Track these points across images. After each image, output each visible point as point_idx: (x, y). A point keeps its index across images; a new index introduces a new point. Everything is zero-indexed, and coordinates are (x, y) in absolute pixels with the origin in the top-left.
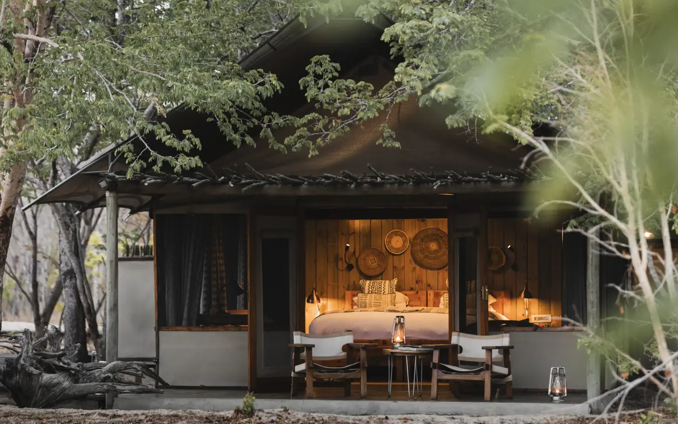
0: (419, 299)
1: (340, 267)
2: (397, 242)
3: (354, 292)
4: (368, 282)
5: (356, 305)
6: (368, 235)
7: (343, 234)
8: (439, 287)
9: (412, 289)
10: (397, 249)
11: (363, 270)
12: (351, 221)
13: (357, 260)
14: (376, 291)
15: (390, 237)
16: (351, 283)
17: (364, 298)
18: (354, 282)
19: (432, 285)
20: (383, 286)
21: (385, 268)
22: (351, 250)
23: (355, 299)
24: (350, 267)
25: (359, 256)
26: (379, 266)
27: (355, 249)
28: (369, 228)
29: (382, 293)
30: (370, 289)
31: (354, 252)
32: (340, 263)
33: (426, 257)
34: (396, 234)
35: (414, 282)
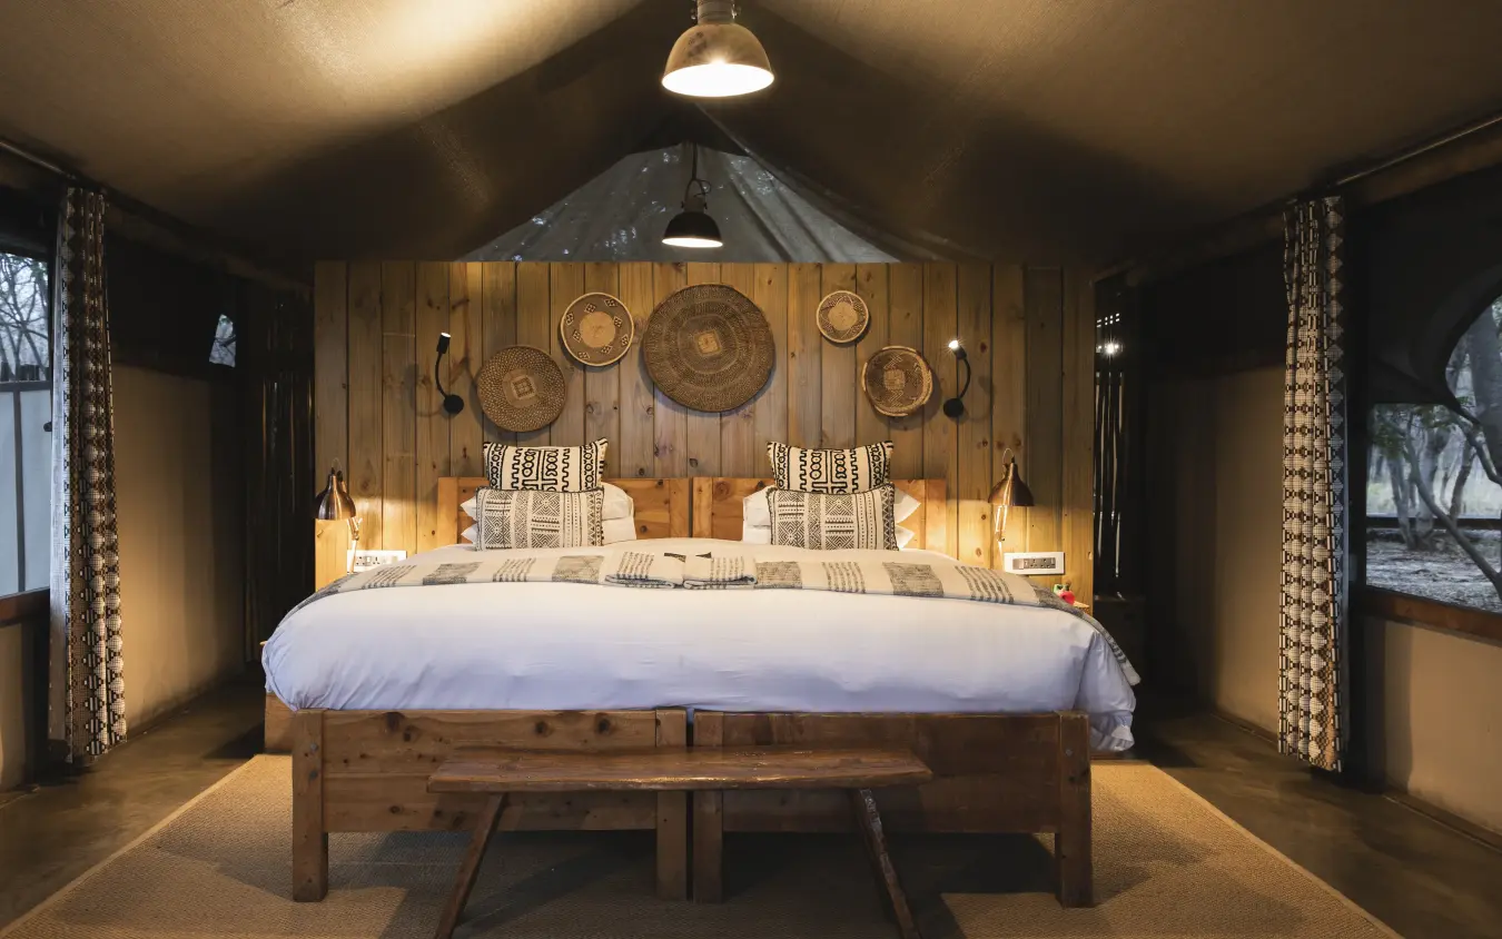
0: (667, 502)
1: (422, 406)
2: (596, 331)
3: (468, 482)
4: (511, 451)
5: (472, 522)
6: (508, 307)
7: (430, 304)
8: (725, 465)
9: (642, 473)
10: (599, 350)
11: (493, 413)
12: (456, 265)
13: (474, 386)
14: (540, 482)
15: (577, 315)
16: (457, 454)
17: (501, 507)
18: (465, 450)
19: (702, 460)
20: (560, 465)
21: (561, 410)
22: (456, 351)
23: (469, 506)
24: (453, 405)
25: (478, 375)
26: (544, 402)
27: (467, 351)
28: (512, 287)
29: (559, 487)
30: (520, 476)
31: (466, 361)
32: (421, 392)
33: (687, 375)
34: (596, 304)
35: (649, 451)
